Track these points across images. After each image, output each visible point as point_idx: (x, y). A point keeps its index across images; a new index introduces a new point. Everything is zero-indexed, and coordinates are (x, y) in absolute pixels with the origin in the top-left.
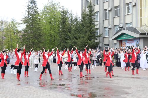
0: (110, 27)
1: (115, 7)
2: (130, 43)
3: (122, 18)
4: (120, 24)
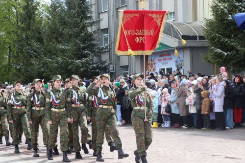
2: (165, 62)
3: (154, 1)
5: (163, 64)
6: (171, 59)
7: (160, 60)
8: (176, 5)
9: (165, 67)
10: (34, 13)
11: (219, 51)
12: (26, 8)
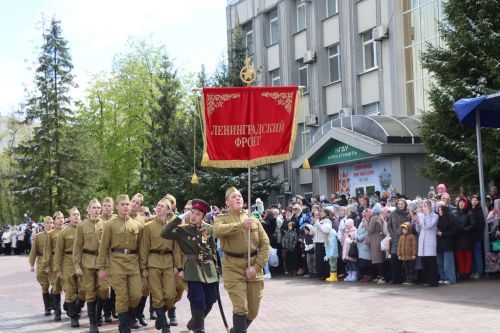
0: (312, 121)
1: (327, 48)
2: (362, 177)
3: (349, 87)
4: (345, 110)
5: (361, 180)
6: (372, 172)
7: (356, 175)
8: (381, 91)
9: (364, 185)
10: (174, 108)
11: (442, 159)
12: (163, 101)
